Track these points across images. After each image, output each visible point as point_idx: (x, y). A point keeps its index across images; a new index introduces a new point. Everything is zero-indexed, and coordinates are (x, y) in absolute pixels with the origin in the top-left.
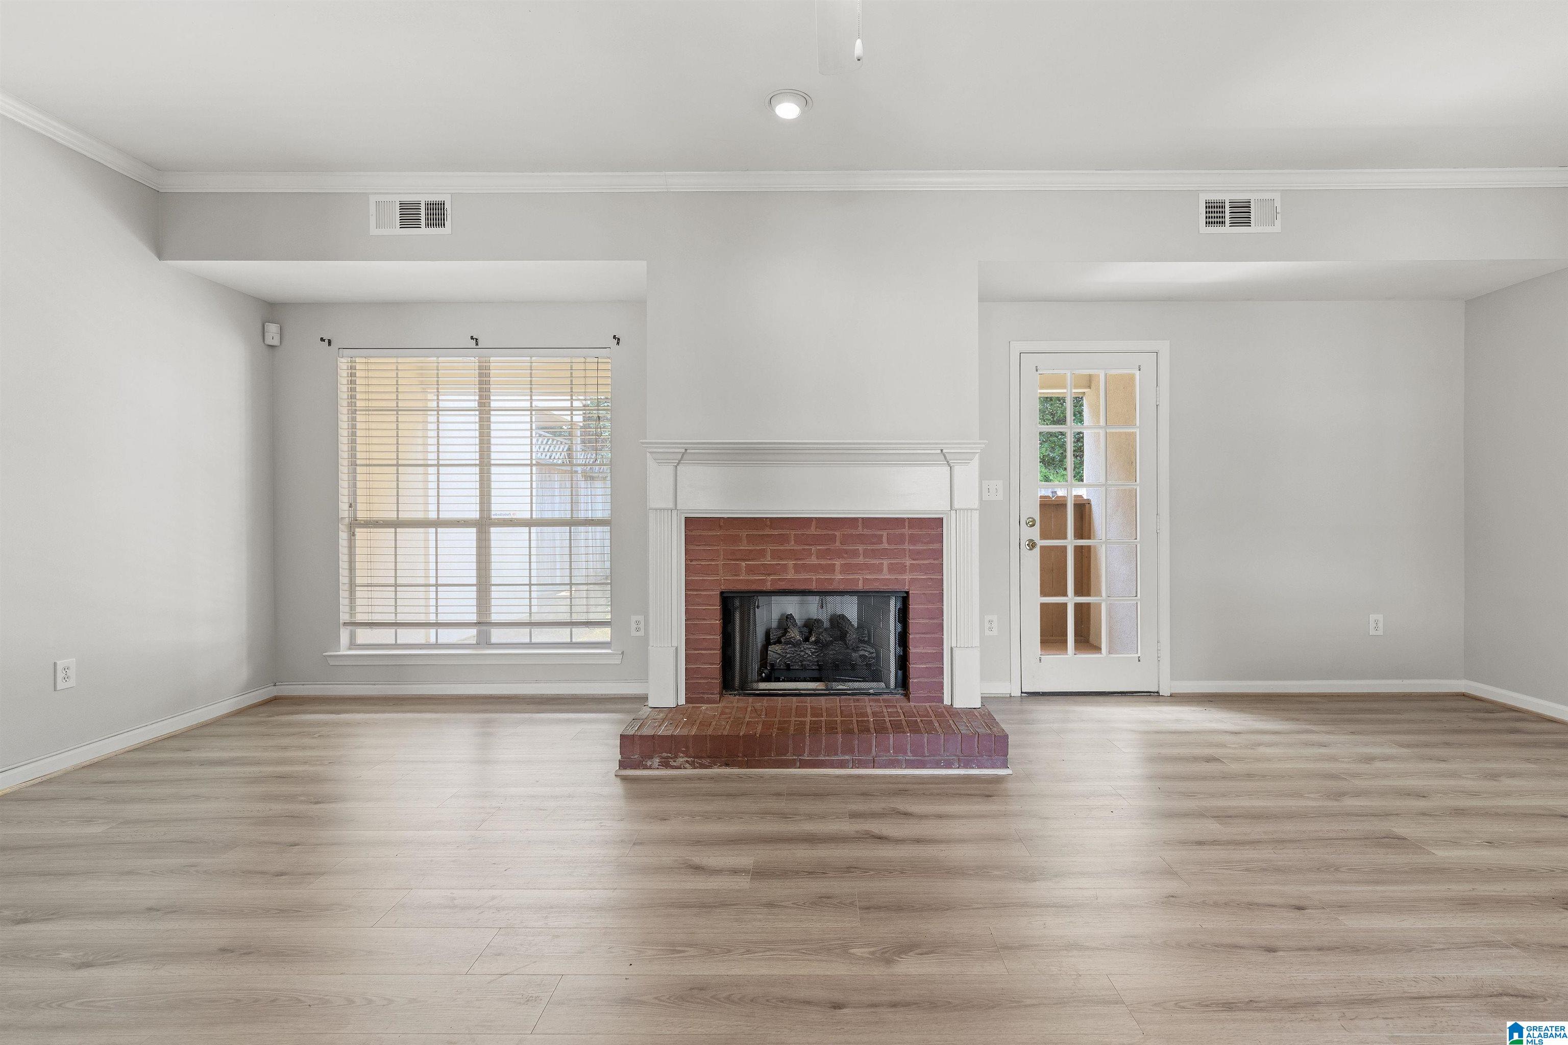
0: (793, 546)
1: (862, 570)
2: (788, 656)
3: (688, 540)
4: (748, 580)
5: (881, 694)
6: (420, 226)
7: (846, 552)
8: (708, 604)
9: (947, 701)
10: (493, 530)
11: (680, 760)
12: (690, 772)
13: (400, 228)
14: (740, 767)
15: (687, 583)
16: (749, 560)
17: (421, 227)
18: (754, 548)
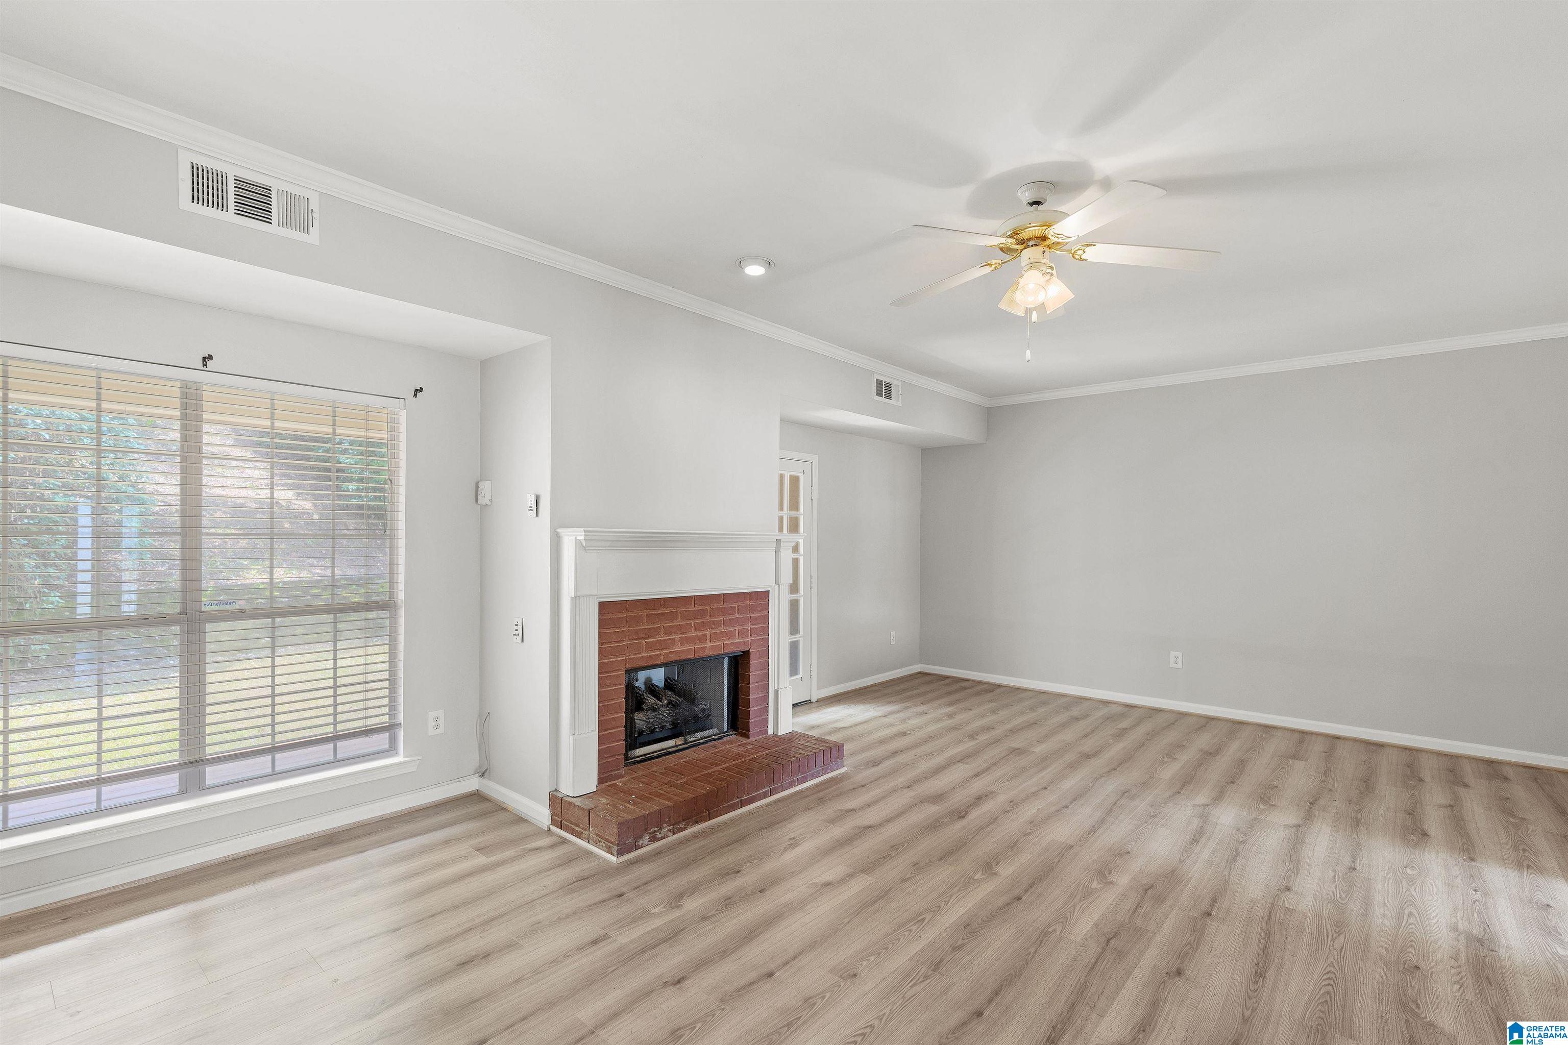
0: (680, 622)
1: (723, 637)
2: (651, 721)
3: (602, 624)
4: (647, 657)
5: (722, 738)
6: (270, 221)
7: (714, 623)
8: (615, 685)
9: (771, 732)
10: (209, 627)
11: (664, 831)
12: (672, 838)
13: (235, 213)
14: (705, 821)
15: (601, 666)
16: (648, 638)
17: (271, 223)
18: (652, 627)
